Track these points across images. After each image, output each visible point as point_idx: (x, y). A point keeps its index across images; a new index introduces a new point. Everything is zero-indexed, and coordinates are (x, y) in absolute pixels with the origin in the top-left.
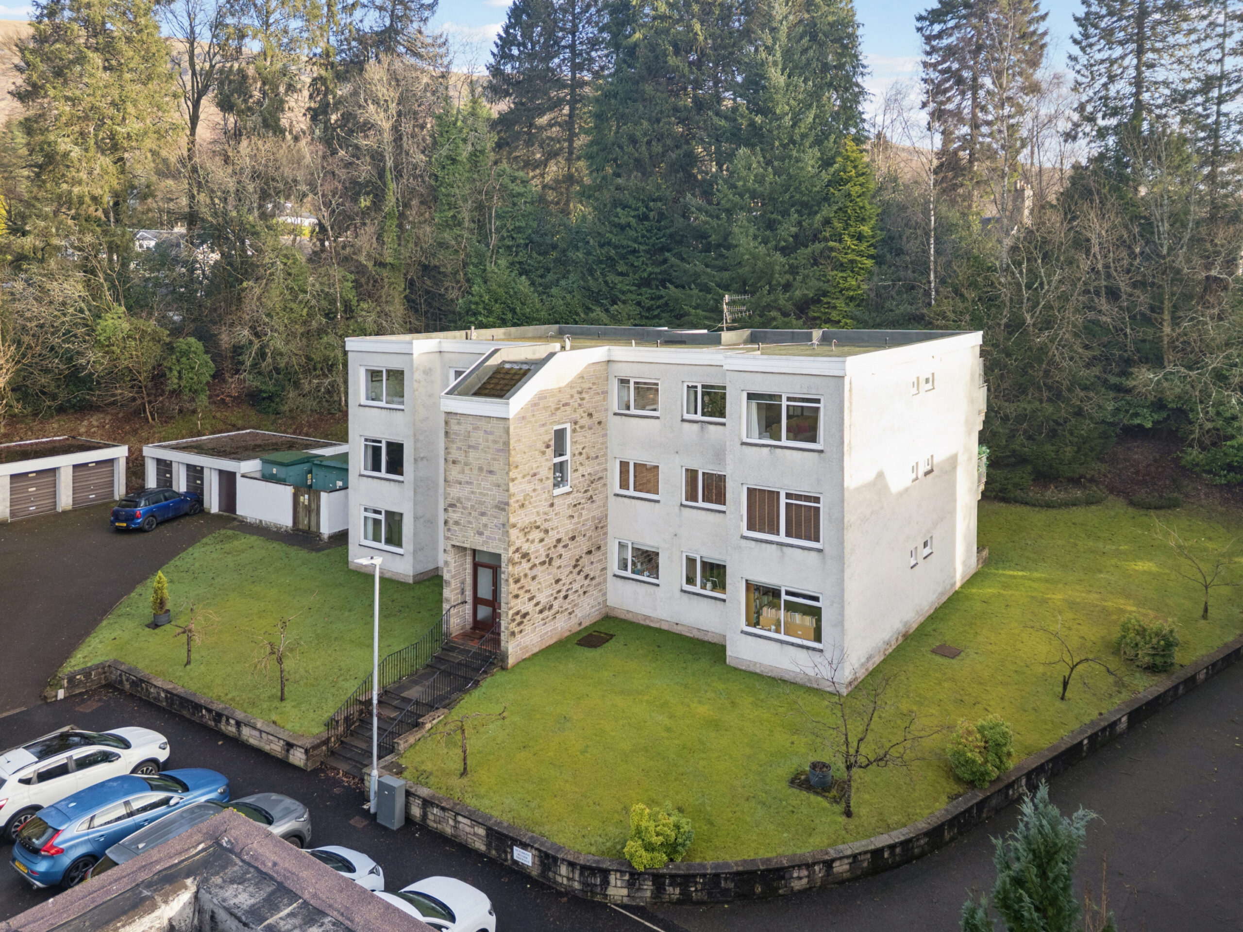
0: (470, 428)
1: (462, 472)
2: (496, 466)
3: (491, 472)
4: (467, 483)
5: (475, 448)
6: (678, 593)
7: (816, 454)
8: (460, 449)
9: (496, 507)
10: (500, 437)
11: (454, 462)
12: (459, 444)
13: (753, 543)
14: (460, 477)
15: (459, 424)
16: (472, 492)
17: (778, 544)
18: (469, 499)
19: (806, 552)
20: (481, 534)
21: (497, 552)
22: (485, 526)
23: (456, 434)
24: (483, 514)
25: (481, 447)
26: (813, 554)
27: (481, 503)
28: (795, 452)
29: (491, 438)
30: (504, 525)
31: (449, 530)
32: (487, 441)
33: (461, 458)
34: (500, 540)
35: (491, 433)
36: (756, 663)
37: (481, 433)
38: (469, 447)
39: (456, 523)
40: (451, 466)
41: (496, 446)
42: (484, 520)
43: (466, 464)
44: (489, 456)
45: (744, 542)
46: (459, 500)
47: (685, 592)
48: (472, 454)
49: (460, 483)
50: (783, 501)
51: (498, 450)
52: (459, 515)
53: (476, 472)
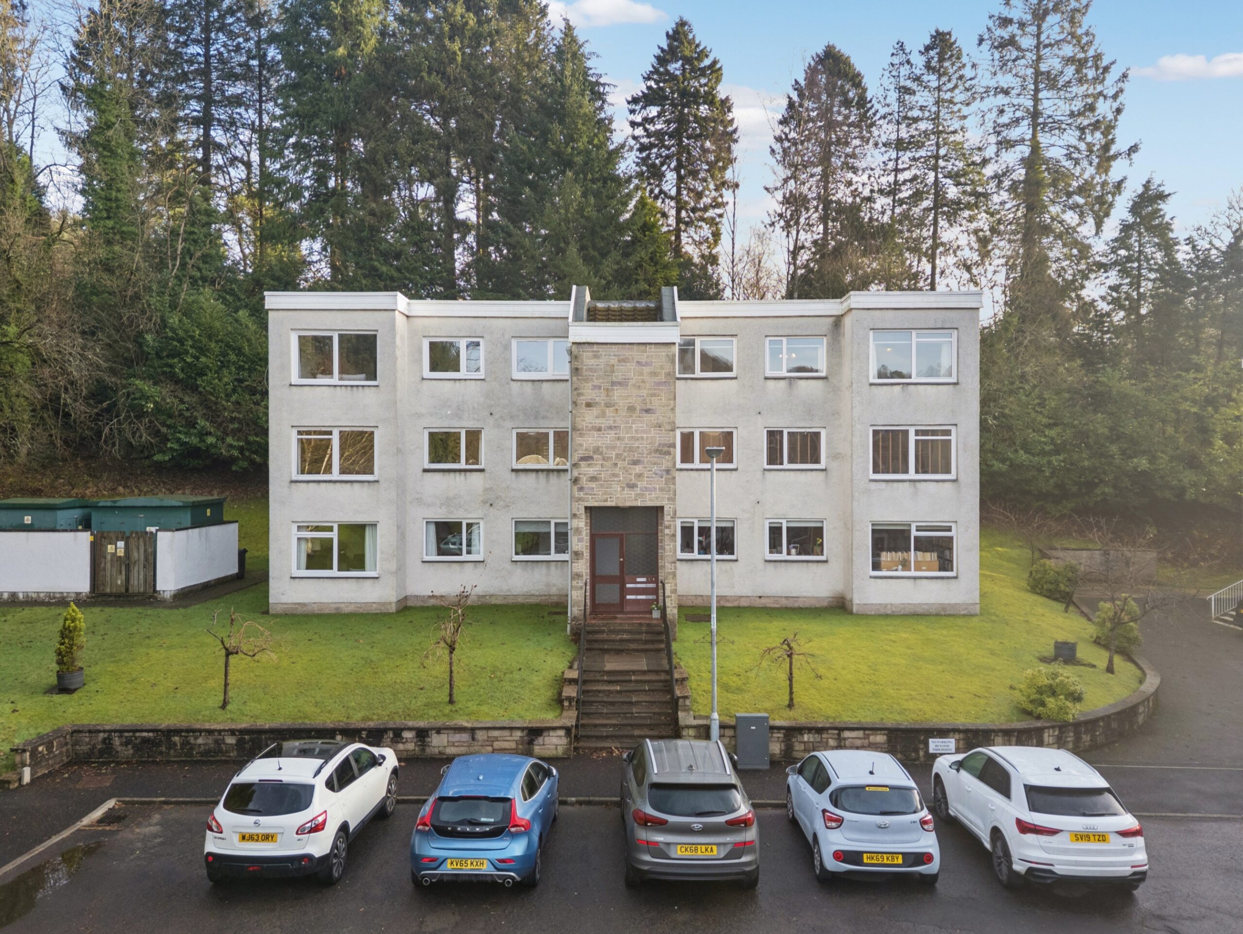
0: (614, 361)
1: (603, 415)
2: (655, 403)
3: (647, 411)
4: (610, 428)
5: (622, 384)
6: (761, 565)
7: (951, 387)
8: (595, 387)
9: (656, 451)
10: (662, 367)
11: (589, 405)
12: (596, 382)
13: (884, 484)
14: (602, 422)
15: (596, 356)
16: (619, 438)
17: (910, 481)
18: (613, 448)
19: (940, 484)
20: (632, 486)
21: (658, 504)
22: (639, 476)
23: (591, 370)
24: (636, 463)
25: (631, 382)
26: (947, 485)
27: (631, 450)
28: (929, 387)
29: (646, 370)
30: (668, 471)
31: (581, 489)
32: (641, 374)
33: (600, 397)
34: (662, 490)
35: (647, 364)
36: (886, 605)
37: (631, 366)
38: (613, 383)
39: (593, 479)
40: (584, 410)
41: (656, 379)
42: (638, 469)
43: (608, 405)
44: (645, 392)
45: (873, 485)
46: (597, 450)
47: (770, 561)
48: (618, 393)
49: (599, 429)
50: (912, 438)
51: (659, 384)
52: (598, 468)
53: (623, 412)
